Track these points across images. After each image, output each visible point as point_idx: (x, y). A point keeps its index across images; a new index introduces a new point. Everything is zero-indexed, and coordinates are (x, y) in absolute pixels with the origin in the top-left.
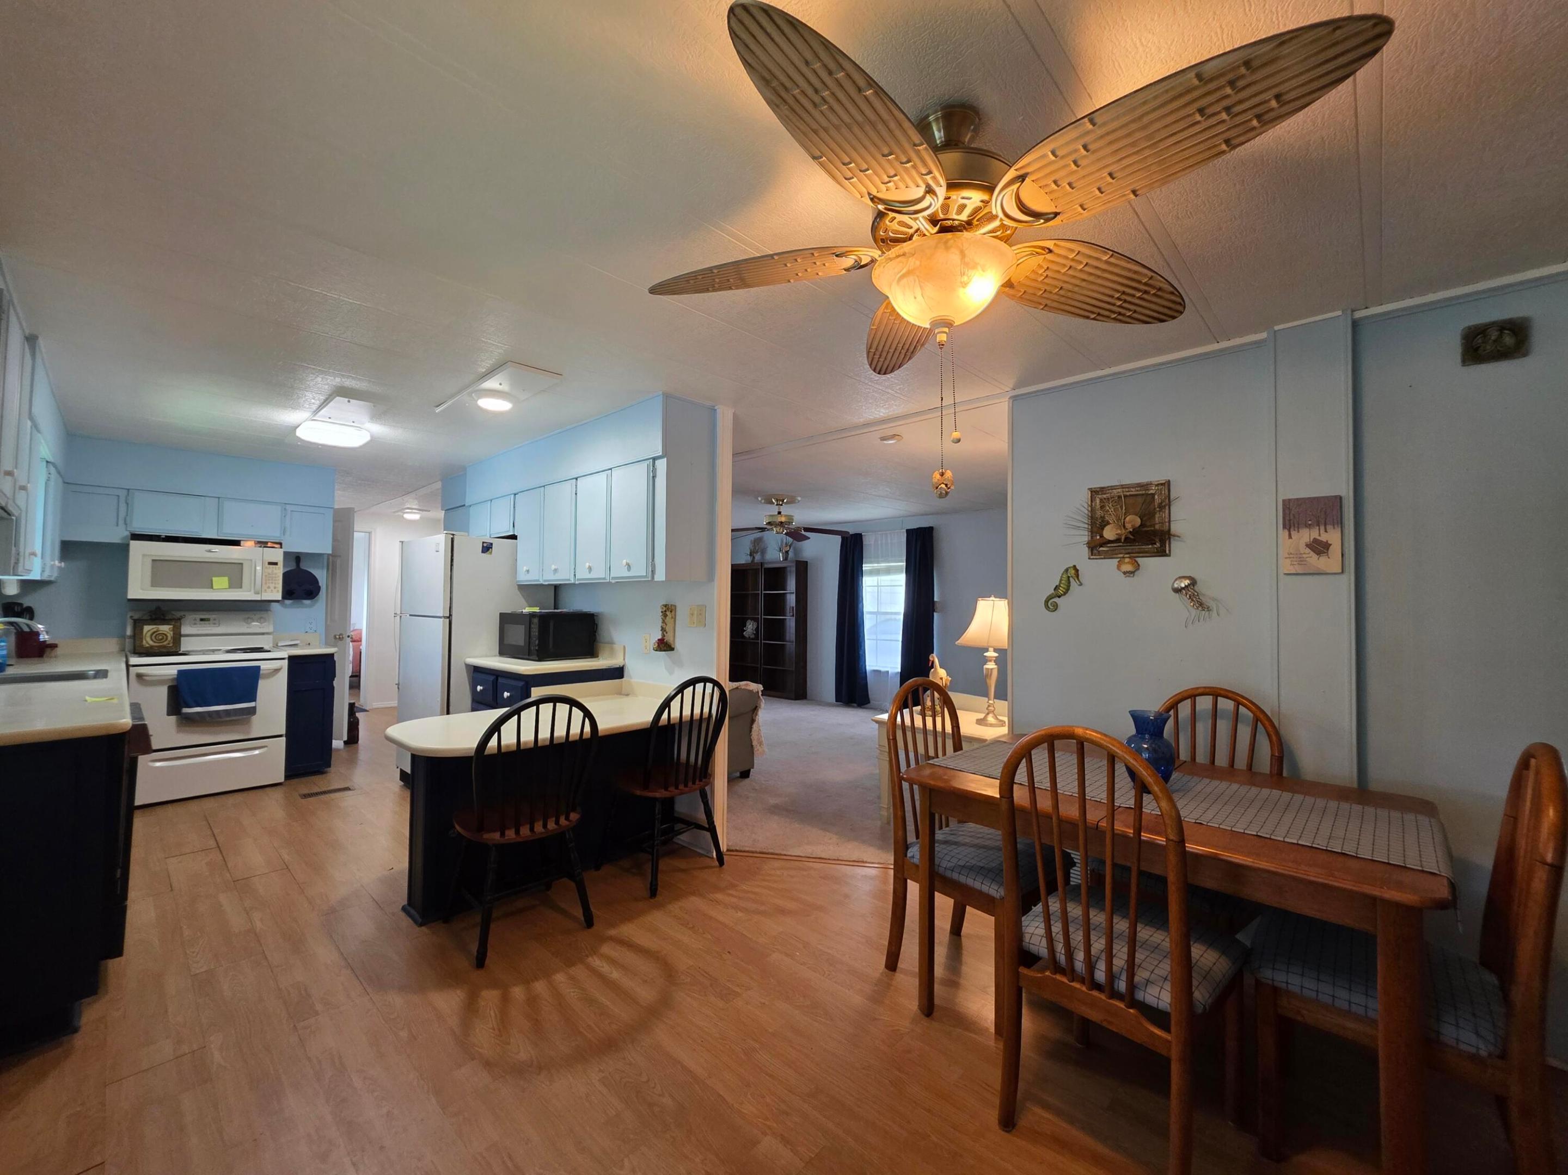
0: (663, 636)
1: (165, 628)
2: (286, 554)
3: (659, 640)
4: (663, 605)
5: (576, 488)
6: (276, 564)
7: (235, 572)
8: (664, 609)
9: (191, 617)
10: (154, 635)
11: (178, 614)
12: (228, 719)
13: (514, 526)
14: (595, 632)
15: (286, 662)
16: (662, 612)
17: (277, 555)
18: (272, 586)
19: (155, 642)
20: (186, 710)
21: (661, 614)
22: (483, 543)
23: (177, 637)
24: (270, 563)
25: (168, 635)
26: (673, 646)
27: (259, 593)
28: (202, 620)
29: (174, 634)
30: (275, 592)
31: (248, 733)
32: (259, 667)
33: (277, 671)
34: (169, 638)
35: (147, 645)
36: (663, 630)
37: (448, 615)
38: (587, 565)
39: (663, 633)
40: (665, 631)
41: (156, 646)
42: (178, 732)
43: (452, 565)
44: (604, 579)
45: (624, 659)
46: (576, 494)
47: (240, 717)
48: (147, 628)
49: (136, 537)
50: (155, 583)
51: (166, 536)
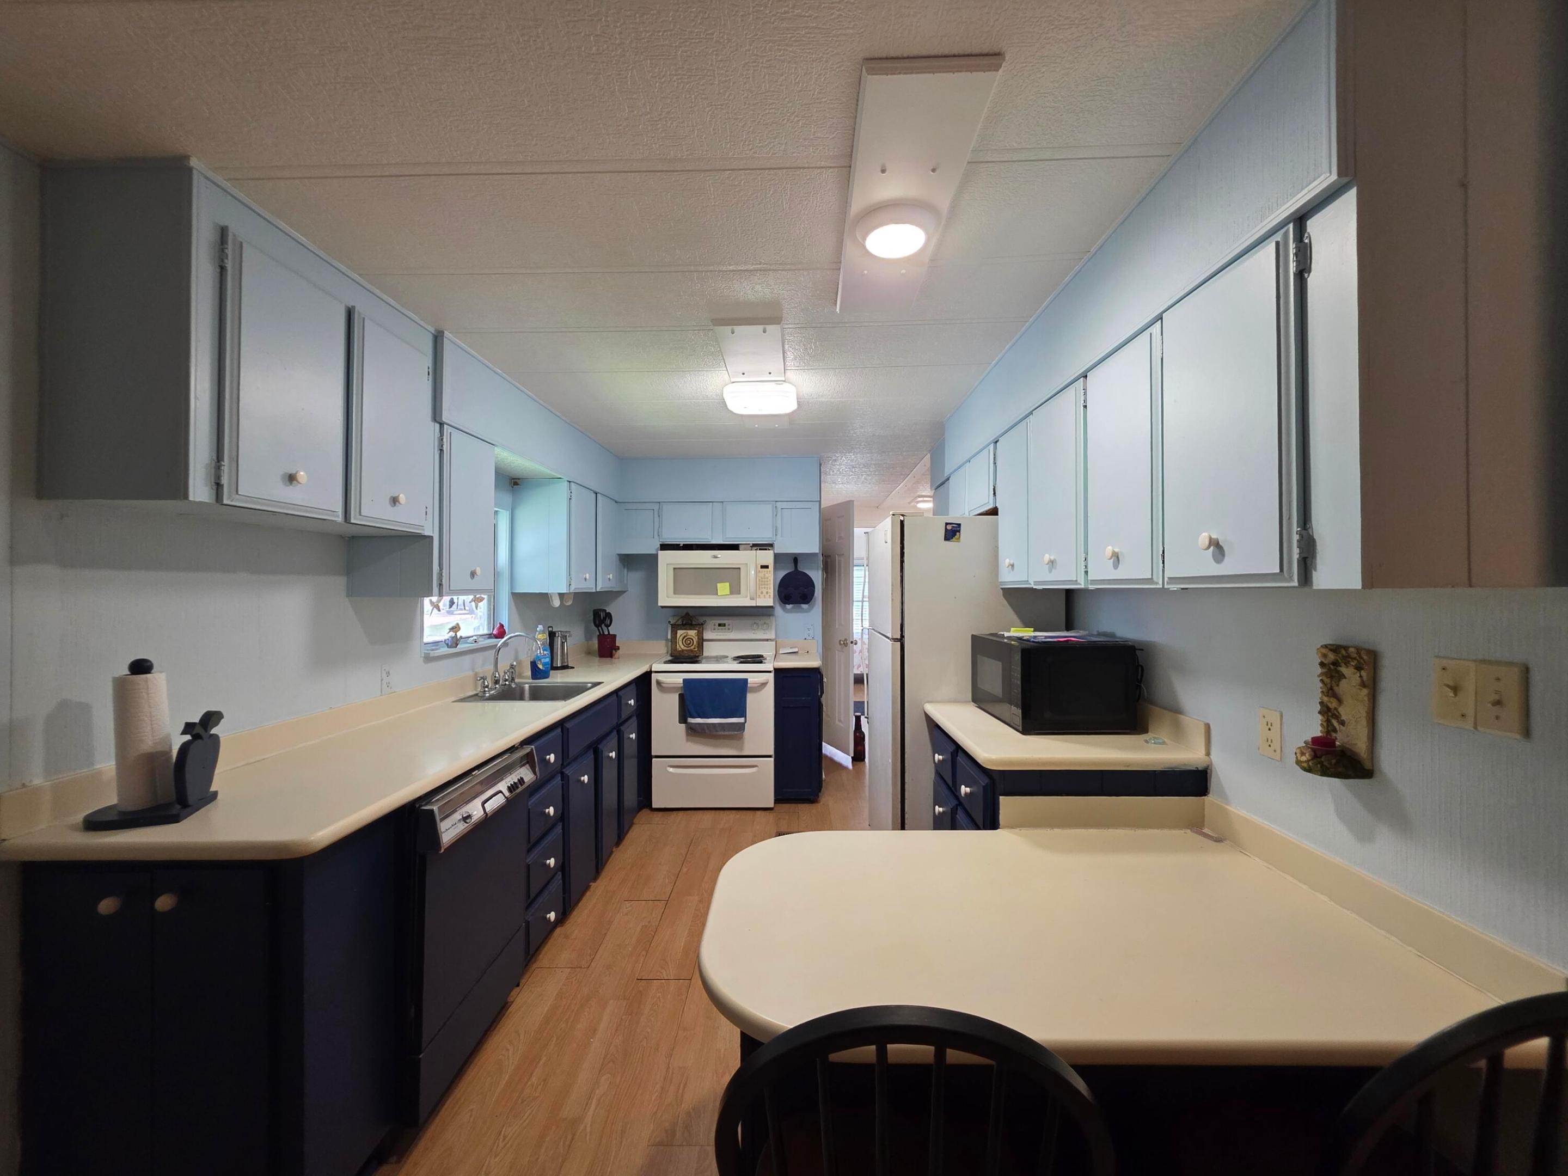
0: (1329, 728)
1: (692, 633)
2: (777, 557)
3: (1315, 740)
4: (1326, 646)
5: (1085, 394)
6: (767, 567)
7: (733, 575)
8: (1332, 656)
9: (712, 622)
10: (684, 640)
11: (701, 620)
12: (723, 733)
13: (994, 494)
14: (1140, 681)
15: (772, 675)
16: (1322, 664)
17: (767, 557)
18: (765, 591)
19: (687, 647)
20: (691, 720)
21: (1319, 670)
22: (947, 524)
23: (701, 641)
24: (763, 567)
25: (694, 639)
26: (1367, 765)
27: (754, 599)
28: (720, 625)
29: (698, 638)
30: (767, 599)
31: (741, 749)
32: (747, 680)
33: (764, 684)
34: (695, 643)
35: (680, 649)
36: (1328, 713)
37: (899, 637)
38: (1109, 549)
39: (1328, 721)
40: (1337, 717)
41: (686, 650)
42: (687, 740)
43: (902, 562)
44: (1150, 581)
45: (1208, 754)
46: (1085, 407)
47: (732, 733)
48: (680, 632)
49: (664, 547)
50: (677, 591)
51: (683, 545)
